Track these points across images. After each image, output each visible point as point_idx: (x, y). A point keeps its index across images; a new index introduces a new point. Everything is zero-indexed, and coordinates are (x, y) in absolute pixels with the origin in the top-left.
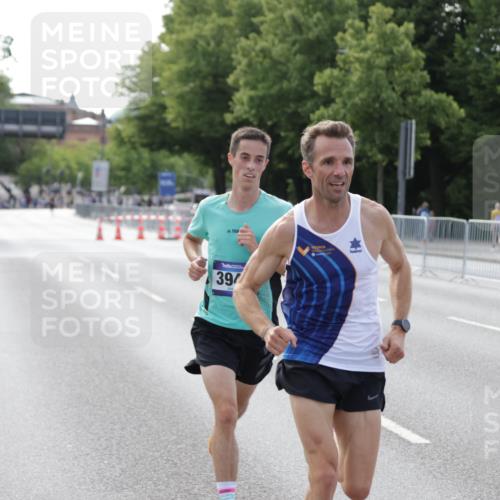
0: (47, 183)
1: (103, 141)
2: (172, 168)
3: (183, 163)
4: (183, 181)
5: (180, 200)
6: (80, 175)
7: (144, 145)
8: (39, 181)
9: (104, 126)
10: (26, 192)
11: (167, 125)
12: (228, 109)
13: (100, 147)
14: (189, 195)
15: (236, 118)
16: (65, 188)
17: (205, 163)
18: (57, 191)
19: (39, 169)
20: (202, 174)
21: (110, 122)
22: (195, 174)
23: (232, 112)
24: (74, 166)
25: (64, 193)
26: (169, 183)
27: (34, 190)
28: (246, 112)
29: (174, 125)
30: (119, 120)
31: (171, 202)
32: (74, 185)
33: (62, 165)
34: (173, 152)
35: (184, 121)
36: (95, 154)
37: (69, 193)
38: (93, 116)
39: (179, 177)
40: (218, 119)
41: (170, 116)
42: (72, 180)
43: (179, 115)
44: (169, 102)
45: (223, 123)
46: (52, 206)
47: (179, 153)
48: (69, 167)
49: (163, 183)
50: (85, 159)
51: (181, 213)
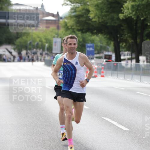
0: (30, 49)
1: (58, 28)
2: (92, 41)
3: (98, 39)
4: (99, 48)
5: (97, 58)
6: (47, 45)
7: (79, 30)
8: (26, 48)
9: (59, 20)
10: (20, 53)
11: (91, 20)
12: (121, 12)
13: (57, 31)
14: (101, 55)
15: (125, 16)
16: (39, 52)
17: (110, 39)
18: (35, 53)
19: (26, 42)
20: (108, 44)
21: (61, 18)
22: (104, 44)
23: (123, 13)
24: (44, 41)
25: (39, 54)
26: (91, 49)
27: (24, 53)
28: (130, 13)
29: (94, 20)
30: (66, 18)
31: (92, 59)
32: (44, 50)
33: (38, 40)
34: (93, 34)
35: (99, 17)
36: (54, 35)
37: (41, 54)
38: (53, 15)
39: (96, 46)
40: (116, 17)
41: (91, 16)
42: (43, 48)
43: (96, 15)
44: (91, 9)
45: (118, 18)
46: (33, 60)
47: (97, 34)
48: (41, 41)
49: (88, 49)
50: (49, 37)
51: (97, 64)
